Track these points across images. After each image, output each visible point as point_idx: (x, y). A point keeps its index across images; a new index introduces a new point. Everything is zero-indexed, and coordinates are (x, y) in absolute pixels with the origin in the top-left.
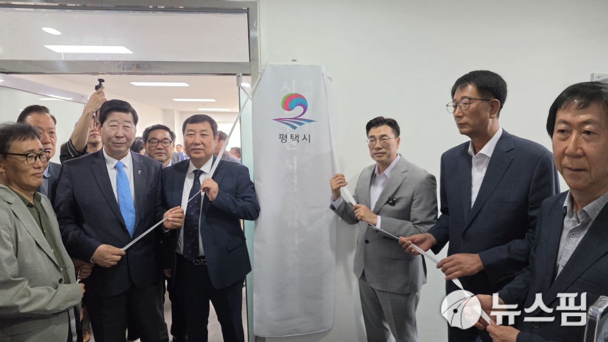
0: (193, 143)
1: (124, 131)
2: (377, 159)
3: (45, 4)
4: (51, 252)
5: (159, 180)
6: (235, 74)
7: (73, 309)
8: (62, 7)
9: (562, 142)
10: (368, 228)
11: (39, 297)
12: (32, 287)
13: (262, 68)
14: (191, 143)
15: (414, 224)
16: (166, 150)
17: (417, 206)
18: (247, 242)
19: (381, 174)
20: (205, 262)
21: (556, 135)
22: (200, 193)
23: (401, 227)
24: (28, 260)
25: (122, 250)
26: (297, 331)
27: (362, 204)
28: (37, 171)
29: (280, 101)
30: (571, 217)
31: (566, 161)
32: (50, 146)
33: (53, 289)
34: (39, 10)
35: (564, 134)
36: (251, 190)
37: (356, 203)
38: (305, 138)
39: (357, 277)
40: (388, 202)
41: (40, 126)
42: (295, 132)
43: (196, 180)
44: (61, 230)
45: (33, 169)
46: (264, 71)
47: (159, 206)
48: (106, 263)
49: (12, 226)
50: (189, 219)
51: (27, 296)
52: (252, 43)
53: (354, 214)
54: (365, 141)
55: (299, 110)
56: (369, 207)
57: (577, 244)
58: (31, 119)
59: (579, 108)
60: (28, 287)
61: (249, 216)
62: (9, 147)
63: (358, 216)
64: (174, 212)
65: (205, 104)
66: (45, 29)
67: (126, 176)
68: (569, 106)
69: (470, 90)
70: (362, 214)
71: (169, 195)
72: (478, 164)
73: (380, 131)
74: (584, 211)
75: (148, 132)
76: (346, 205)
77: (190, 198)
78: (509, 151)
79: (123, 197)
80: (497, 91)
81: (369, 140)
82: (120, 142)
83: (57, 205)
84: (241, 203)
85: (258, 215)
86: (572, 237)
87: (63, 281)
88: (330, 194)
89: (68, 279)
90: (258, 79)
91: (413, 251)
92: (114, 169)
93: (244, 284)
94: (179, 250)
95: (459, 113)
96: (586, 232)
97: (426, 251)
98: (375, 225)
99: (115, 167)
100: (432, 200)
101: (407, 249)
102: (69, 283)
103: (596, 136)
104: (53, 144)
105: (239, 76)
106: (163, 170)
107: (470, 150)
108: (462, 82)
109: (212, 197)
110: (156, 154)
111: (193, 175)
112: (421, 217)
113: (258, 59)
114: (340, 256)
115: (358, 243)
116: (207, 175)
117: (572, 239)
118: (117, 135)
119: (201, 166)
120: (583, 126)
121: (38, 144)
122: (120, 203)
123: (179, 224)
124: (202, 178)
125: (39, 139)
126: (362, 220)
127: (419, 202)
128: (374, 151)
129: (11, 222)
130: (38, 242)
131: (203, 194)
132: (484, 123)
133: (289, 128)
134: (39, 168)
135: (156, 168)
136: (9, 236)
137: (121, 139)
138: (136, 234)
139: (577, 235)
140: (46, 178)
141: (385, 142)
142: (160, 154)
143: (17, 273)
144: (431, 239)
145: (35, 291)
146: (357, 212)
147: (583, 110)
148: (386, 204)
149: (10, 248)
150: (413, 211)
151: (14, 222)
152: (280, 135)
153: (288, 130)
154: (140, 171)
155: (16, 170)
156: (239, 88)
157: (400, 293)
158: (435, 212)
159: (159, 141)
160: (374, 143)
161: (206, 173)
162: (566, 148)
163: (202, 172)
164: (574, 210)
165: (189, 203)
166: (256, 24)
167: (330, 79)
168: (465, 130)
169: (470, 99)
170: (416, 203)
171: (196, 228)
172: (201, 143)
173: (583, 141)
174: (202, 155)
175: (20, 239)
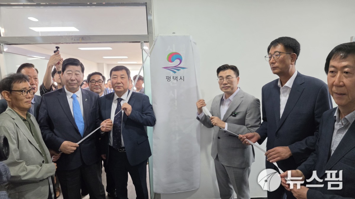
0: (116, 83)
1: (75, 76)
2: (225, 90)
3: (29, 3)
4: (37, 146)
5: (98, 104)
6: (139, 42)
7: (51, 178)
8: (38, 5)
9: (332, 78)
10: (219, 130)
11: (32, 171)
12: (27, 166)
13: (155, 38)
14: (115, 82)
15: (247, 127)
16: (100, 86)
17: (249, 117)
18: (149, 139)
19: (227, 99)
20: (125, 150)
21: (329, 74)
22: (121, 111)
23: (240, 129)
24: (25, 150)
25: (77, 144)
26: (179, 190)
27: (216, 116)
28: (28, 100)
29: (166, 57)
30: (338, 122)
31: (334, 89)
32: (35, 86)
33: (39, 167)
34: (26, 7)
35: (333, 73)
36: (151, 109)
37: (212, 116)
38: (181, 78)
39: (213, 159)
40: (231, 115)
41: (29, 75)
42: (175, 75)
43: (119, 104)
44: (42, 133)
45: (26, 99)
46: (156, 40)
47: (98, 119)
48: (68, 151)
49: (15, 132)
50: (115, 126)
51: (25, 171)
52: (149, 23)
53: (211, 122)
54: (216, 80)
55: (177, 62)
56: (220, 118)
57: (342, 137)
58: (24, 71)
59: (341, 58)
60: (26, 165)
61: (150, 125)
62: (12, 86)
63: (214, 123)
64: (107, 122)
65: (121, 60)
66: (30, 18)
67: (78, 102)
68: (336, 56)
69: (280, 47)
70: (216, 122)
71: (103, 112)
72: (284, 92)
73: (226, 73)
74: (345, 118)
75: (90, 76)
76: (206, 117)
77: (115, 114)
78: (302, 84)
79: (77, 114)
80: (295, 48)
81: (219, 79)
82: (73, 83)
83: (39, 119)
84: (145, 117)
85: (155, 123)
86: (339, 134)
87: (45, 162)
88: (196, 111)
89: (47, 160)
90: (153, 44)
91: (247, 142)
92: (71, 98)
93: (148, 163)
94: (110, 143)
95: (273, 61)
96: (347, 130)
97: (254, 143)
98: (224, 128)
99: (72, 97)
100: (257, 113)
101: (244, 141)
102: (48, 163)
103: (351, 75)
104: (37, 85)
105: (142, 43)
106: (99, 98)
107: (279, 84)
108: (275, 43)
109: (128, 114)
110: (95, 88)
111: (117, 101)
112: (252, 123)
113: (152, 33)
114: (203, 147)
115: (213, 139)
116: (125, 101)
117: (339, 135)
118: (71, 79)
119: (121, 96)
120: (344, 69)
121: (28, 84)
122: (75, 117)
123: (110, 129)
124: (122, 103)
125: (29, 82)
126: (216, 126)
127: (250, 114)
128: (222, 86)
129: (15, 130)
130: (30, 140)
131: (123, 112)
132: (287, 67)
133: (171, 72)
134: (29, 98)
135: (95, 97)
136: (14, 137)
137: (74, 81)
138: (85, 135)
139: (342, 132)
140: (33, 104)
141: (229, 80)
142: (97, 89)
143: (19, 158)
144: (258, 136)
145: (29, 168)
146: (212, 121)
147: (344, 60)
148: (230, 116)
149: (15, 143)
150: (246, 119)
151: (16, 129)
152: (167, 77)
153: (171, 74)
154: (86, 99)
155: (17, 99)
156: (142, 50)
157: (239, 167)
158: (260, 120)
159: (96, 81)
160: (222, 81)
161: (124, 100)
162: (334, 81)
163: (122, 99)
164: (340, 118)
165: (115, 117)
166: (151, 12)
167: (195, 43)
168: (276, 71)
169: (280, 53)
170: (249, 115)
171: (119, 131)
172: (121, 82)
173: (344, 77)
174: (122, 89)
175: (20, 139)
